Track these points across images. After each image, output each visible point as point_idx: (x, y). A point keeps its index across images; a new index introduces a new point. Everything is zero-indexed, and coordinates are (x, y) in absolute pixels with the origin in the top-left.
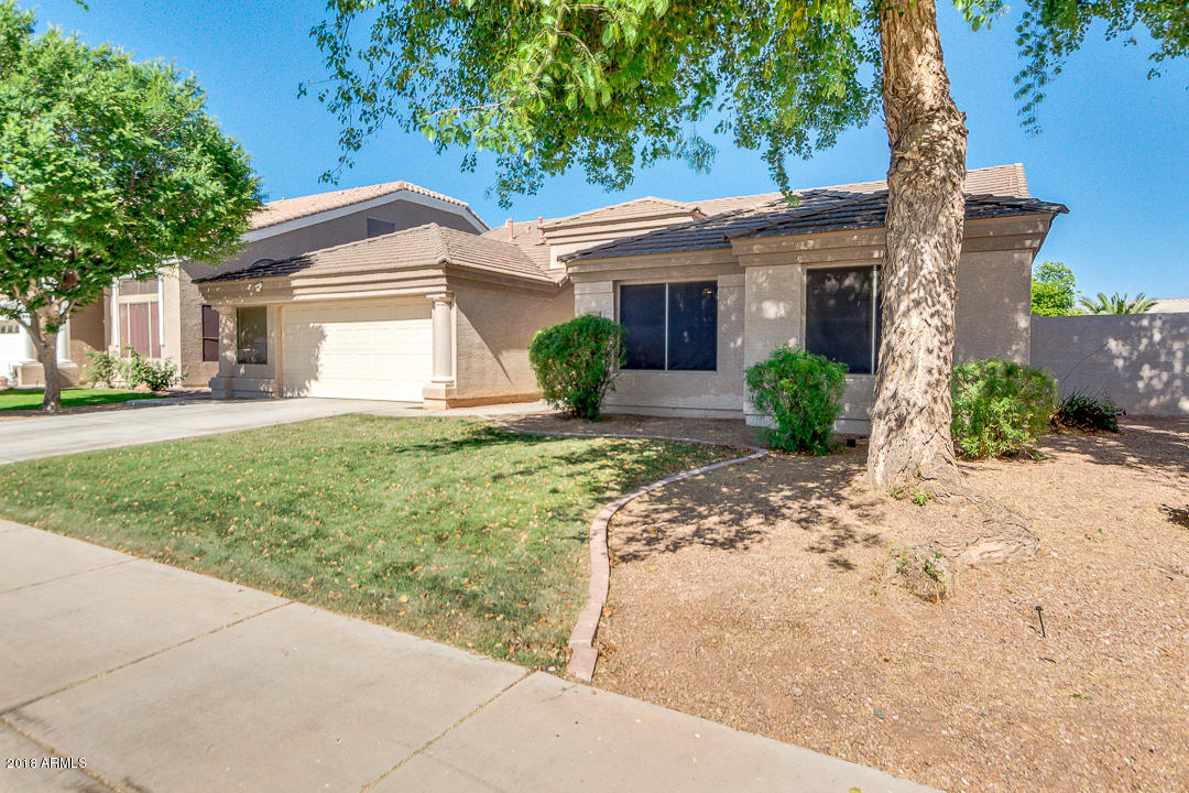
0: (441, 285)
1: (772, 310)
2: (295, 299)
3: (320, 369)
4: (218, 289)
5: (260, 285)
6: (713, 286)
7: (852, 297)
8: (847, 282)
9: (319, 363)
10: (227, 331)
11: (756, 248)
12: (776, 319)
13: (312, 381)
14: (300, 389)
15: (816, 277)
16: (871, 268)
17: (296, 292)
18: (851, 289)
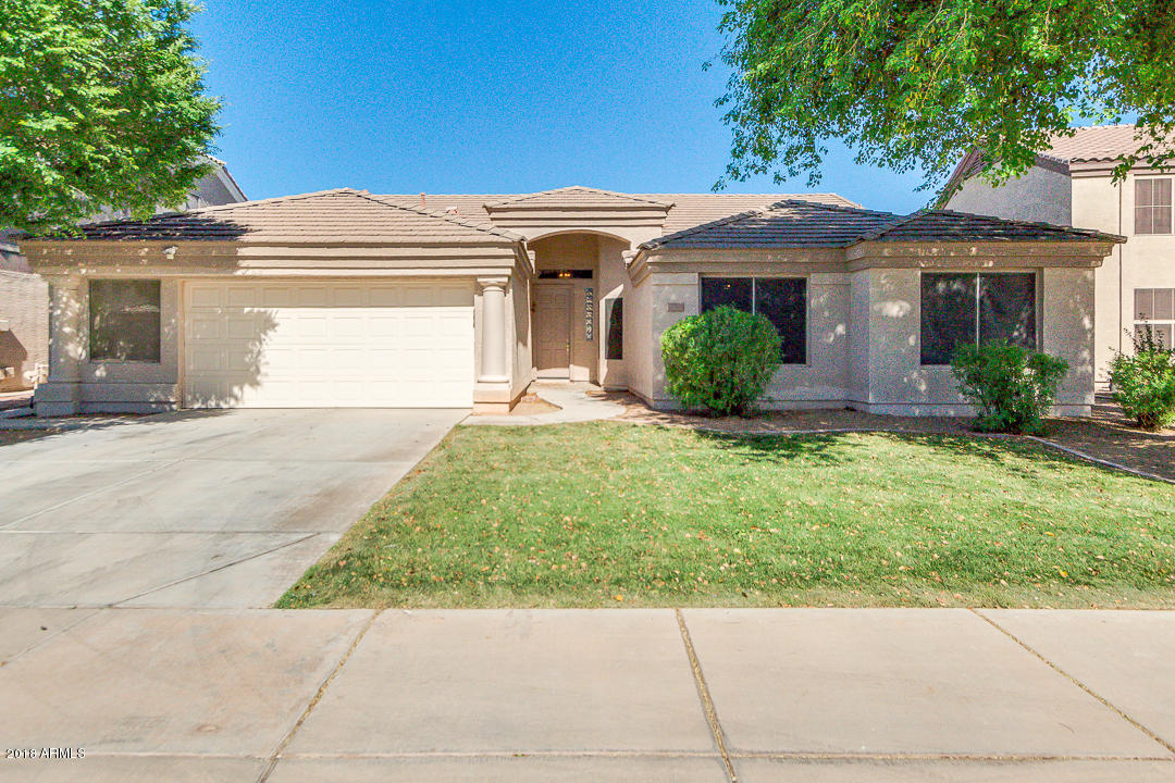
0: (508, 267)
1: (894, 309)
2: (239, 273)
3: (263, 369)
4: (69, 252)
5: (173, 250)
6: (801, 284)
7: (959, 300)
8: (955, 286)
9: (263, 360)
10: (70, 314)
11: (886, 252)
12: (897, 318)
13: (247, 388)
14: (221, 397)
15: (929, 280)
16: (975, 275)
17: (243, 263)
18: (958, 293)
